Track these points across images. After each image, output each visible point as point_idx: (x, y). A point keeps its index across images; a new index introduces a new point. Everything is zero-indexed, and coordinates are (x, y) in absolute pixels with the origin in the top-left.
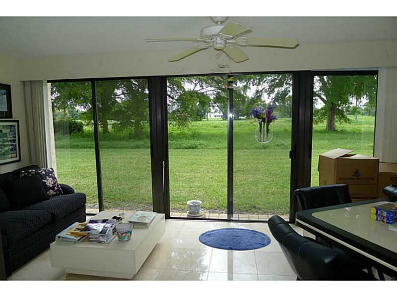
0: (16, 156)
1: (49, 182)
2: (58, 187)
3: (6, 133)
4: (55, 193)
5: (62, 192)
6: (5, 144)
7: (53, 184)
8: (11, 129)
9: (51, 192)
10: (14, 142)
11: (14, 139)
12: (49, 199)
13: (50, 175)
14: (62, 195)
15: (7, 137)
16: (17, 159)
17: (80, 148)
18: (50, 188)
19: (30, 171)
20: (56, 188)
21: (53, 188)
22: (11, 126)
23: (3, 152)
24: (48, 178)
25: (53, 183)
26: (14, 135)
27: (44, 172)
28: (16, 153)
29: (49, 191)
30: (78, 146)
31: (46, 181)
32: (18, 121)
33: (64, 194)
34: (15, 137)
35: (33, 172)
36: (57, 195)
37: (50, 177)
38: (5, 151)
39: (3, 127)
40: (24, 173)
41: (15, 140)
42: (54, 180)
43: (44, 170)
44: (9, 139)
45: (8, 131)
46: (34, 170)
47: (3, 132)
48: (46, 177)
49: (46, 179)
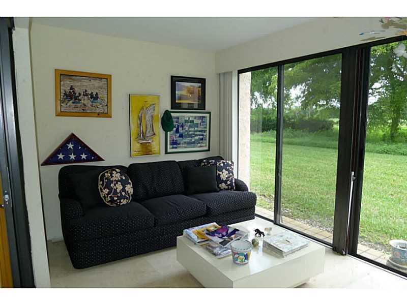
0: (206, 146)
1: (224, 175)
2: (231, 181)
3: (198, 124)
4: (227, 187)
5: (234, 188)
6: (196, 133)
7: (227, 178)
8: (202, 120)
9: (223, 186)
10: (204, 132)
11: (205, 129)
12: (218, 192)
13: (228, 168)
14: (234, 190)
15: (198, 127)
16: (207, 148)
17: (318, 146)
18: (223, 181)
19: (210, 161)
20: (229, 183)
21: (225, 182)
22: (203, 117)
23: (193, 140)
24: (224, 171)
25: (227, 176)
26: (205, 126)
27: (222, 165)
28: (206, 143)
29: (221, 184)
30: (316, 144)
31: (221, 173)
32: (210, 113)
33: (236, 190)
34: (206, 128)
35: (212, 162)
36: (228, 189)
37: (226, 170)
38: (195, 140)
39: (195, 118)
40: (204, 162)
41: (206, 131)
42: (229, 174)
43: (223, 162)
44: (199, 129)
45: (199, 121)
46: (213, 161)
47: (195, 122)
48: (222, 170)
49: (222, 171)
